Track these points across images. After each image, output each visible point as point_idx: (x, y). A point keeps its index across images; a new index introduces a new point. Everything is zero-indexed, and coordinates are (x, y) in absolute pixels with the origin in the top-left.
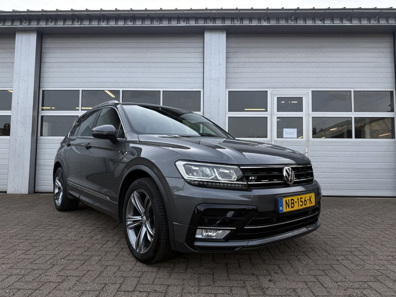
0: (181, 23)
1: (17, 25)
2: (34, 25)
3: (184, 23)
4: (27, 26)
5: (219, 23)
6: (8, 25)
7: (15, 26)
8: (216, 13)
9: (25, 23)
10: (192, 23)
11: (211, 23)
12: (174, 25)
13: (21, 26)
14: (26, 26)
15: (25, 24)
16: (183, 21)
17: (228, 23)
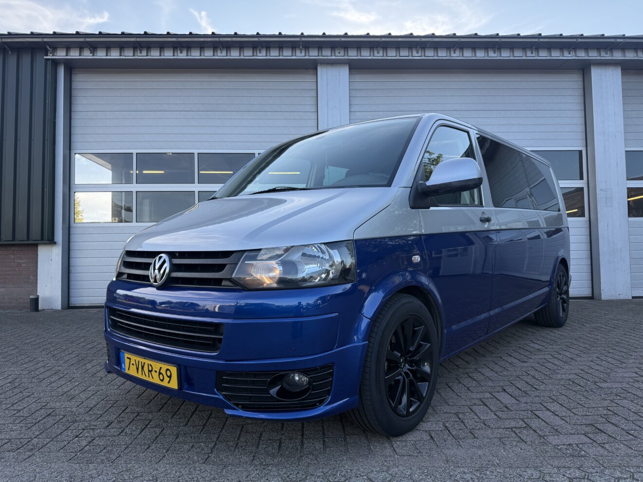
0: (565, 55)
1: (327, 54)
2: (353, 54)
3: (570, 55)
4: (344, 58)
5: (618, 55)
6: (313, 54)
7: (326, 58)
8: (622, 42)
9: (339, 53)
10: (581, 55)
11: (606, 55)
12: (556, 58)
13: (334, 57)
14: (341, 58)
15: (339, 55)
16: (568, 53)
17: (630, 55)
